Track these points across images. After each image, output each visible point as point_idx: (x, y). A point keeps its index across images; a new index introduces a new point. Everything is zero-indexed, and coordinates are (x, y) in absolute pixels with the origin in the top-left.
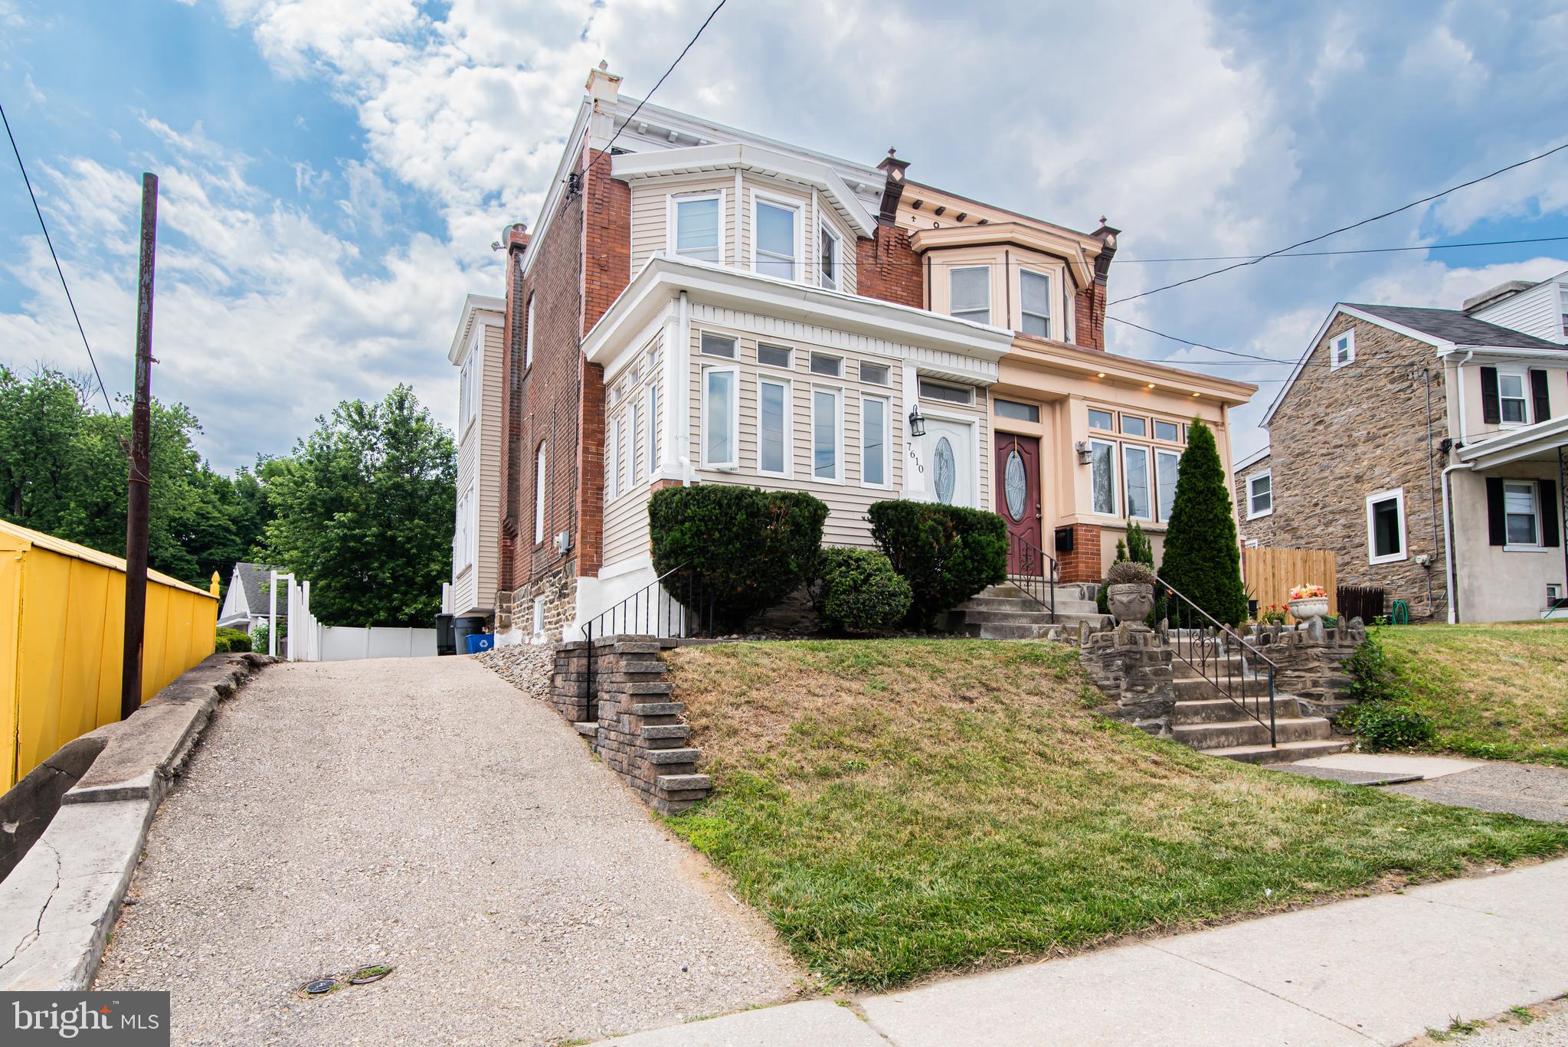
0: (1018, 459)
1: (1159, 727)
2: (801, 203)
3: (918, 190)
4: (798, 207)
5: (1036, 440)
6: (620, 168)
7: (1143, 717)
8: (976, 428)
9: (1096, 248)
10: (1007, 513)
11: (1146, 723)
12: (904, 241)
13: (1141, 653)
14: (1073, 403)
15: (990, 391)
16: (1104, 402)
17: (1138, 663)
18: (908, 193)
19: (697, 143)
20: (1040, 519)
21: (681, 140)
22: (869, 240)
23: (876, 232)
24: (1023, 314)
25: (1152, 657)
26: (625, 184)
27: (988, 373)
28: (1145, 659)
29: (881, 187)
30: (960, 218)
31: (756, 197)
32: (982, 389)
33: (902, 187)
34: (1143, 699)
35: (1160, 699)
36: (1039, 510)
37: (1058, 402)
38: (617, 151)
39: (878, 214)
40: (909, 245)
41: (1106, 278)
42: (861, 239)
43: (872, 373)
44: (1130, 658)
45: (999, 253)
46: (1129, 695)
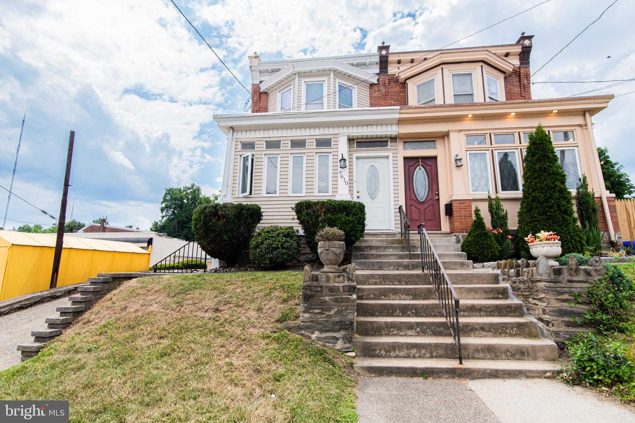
0: (423, 169)
1: (337, 339)
2: (326, 79)
3: (397, 55)
4: (324, 81)
5: (434, 158)
6: (263, 88)
7: (321, 331)
8: (391, 158)
9: (519, 49)
10: (415, 198)
11: (324, 335)
12: (394, 80)
13: (321, 287)
14: (452, 135)
15: (401, 138)
16: (477, 130)
17: (319, 294)
18: (390, 59)
19: (279, 70)
20: (438, 199)
21: (273, 71)
22: (376, 84)
23: (378, 80)
24: (454, 95)
25: (332, 290)
26: (267, 93)
27: (393, 130)
28: (326, 291)
29: (377, 59)
30: (412, 61)
31: (305, 82)
32: (394, 139)
33: (387, 57)
34: (321, 318)
35: (337, 319)
36: (438, 195)
37: (445, 136)
38: (261, 82)
39: (378, 72)
40: (397, 81)
41: (529, 62)
42: (372, 85)
43: (324, 143)
44: (311, 290)
45: (438, 70)
46: (307, 315)
